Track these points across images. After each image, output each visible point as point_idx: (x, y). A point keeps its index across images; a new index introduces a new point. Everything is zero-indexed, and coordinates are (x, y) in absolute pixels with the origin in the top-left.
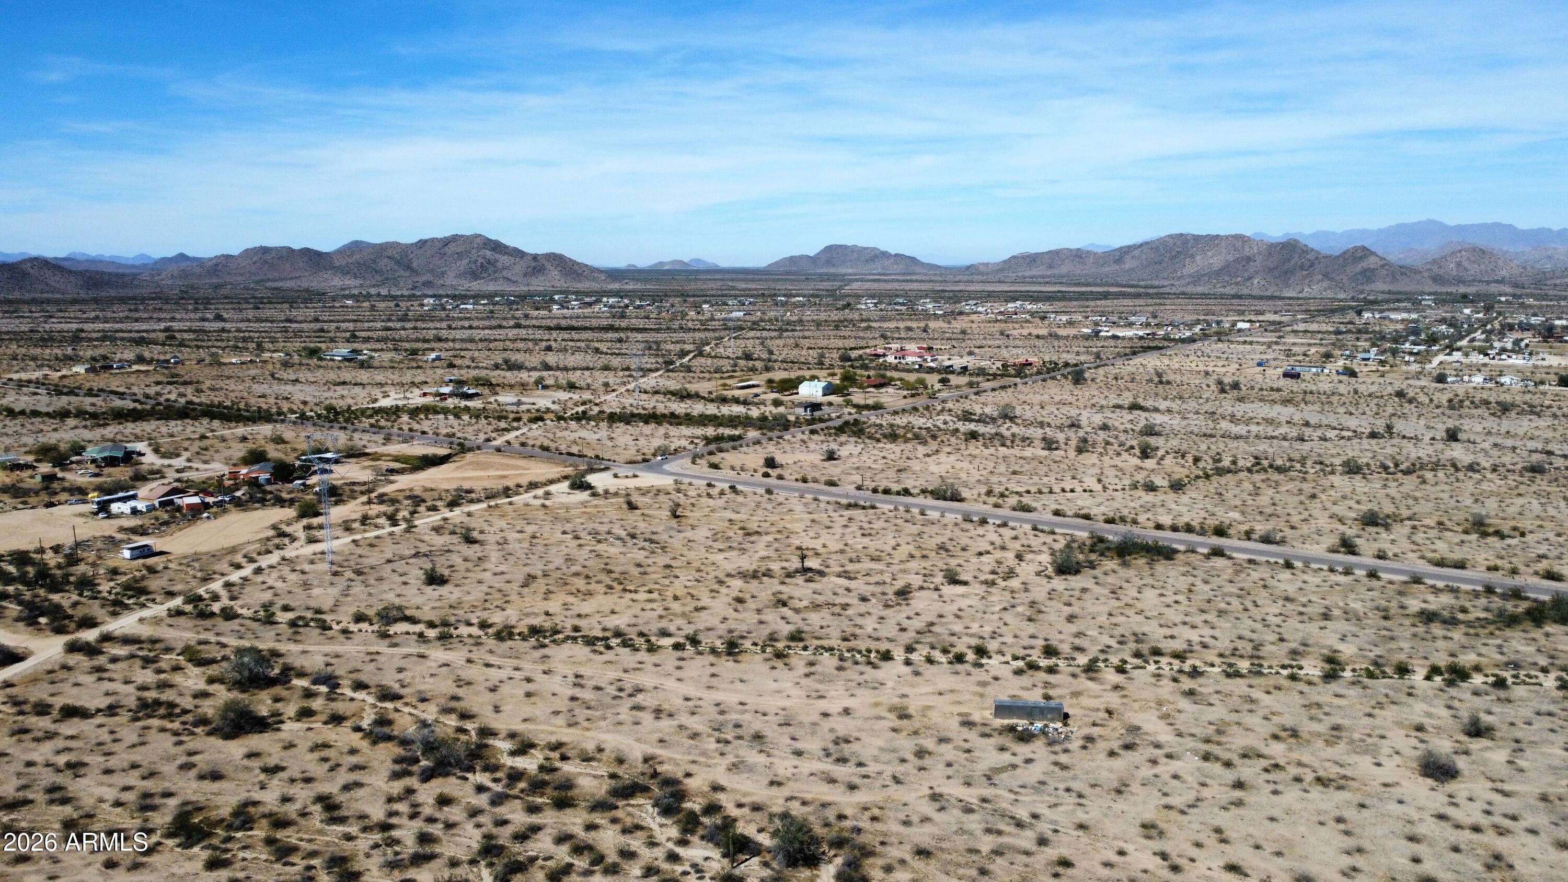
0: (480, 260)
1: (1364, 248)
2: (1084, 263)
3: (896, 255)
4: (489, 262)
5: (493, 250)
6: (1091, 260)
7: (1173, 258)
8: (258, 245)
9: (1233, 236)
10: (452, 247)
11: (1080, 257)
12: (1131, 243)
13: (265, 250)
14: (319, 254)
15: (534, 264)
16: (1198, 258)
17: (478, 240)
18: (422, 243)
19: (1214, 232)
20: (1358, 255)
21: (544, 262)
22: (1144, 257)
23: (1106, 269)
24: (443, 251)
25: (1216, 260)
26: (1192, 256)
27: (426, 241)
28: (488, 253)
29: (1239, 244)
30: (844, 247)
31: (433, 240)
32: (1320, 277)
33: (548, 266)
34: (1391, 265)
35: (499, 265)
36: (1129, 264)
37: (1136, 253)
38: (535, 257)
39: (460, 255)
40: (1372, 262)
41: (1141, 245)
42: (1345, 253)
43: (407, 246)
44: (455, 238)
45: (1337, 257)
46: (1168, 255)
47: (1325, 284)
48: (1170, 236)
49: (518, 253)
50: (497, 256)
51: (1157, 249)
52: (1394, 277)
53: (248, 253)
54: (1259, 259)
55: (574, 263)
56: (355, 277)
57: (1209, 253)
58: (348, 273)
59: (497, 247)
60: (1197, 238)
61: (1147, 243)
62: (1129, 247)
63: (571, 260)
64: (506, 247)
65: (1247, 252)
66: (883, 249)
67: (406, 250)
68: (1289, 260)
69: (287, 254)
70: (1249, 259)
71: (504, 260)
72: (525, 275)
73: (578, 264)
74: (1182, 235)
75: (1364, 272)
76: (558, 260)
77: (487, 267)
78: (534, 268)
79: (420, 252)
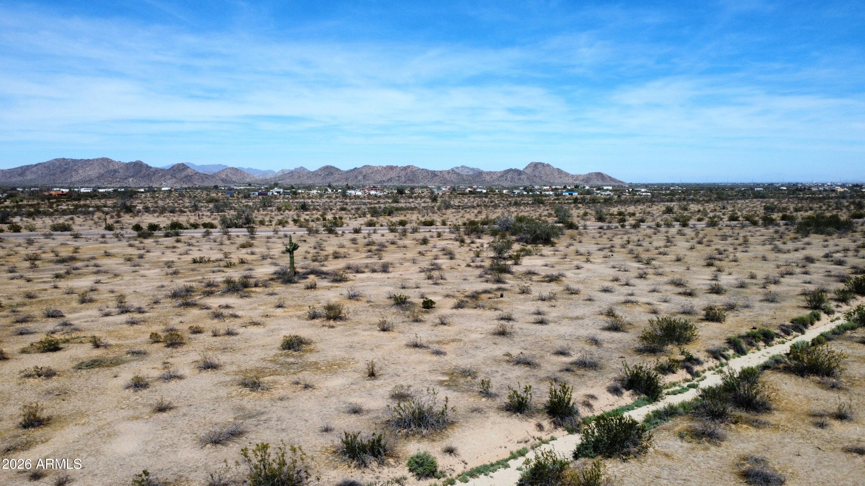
1: (183, 164)
6: (1, 174)
7: (62, 172)
9: (101, 159)
16: (80, 171)
19: (86, 158)
20: (181, 168)
22: (40, 172)
23: (14, 180)
25: (93, 173)
26: (76, 171)
29: (105, 163)
32: (170, 177)
34: (200, 174)
36: (29, 176)
37: (34, 169)
40: (189, 172)
41: (36, 165)
42: (173, 167)
45: (170, 169)
46: (58, 170)
47: (174, 180)
48: (56, 160)
51: (48, 167)
52: (204, 180)
54: (122, 171)
57: (87, 169)
60: (75, 161)
61: (40, 164)
65: (111, 167)
68: (140, 172)
70: (115, 171)
74: (64, 159)
75: (186, 177)
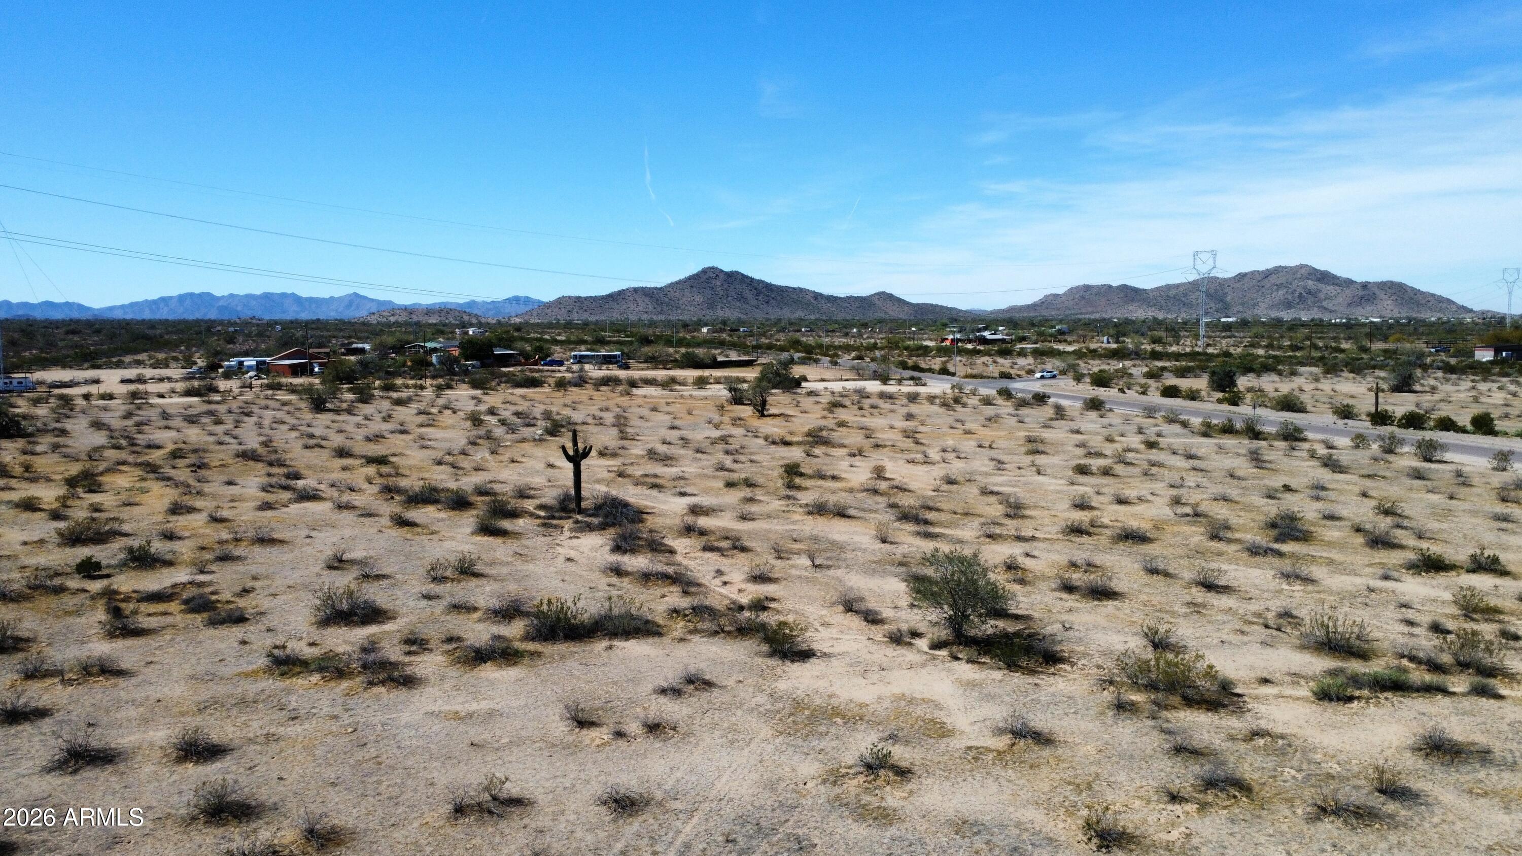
0: (1300, 291)
4: (1309, 292)
5: (1319, 280)
8: (1081, 283)
10: (1273, 279)
13: (1087, 288)
14: (1136, 290)
15: (1361, 293)
17: (1303, 271)
18: (1242, 276)
21: (1376, 290)
24: (1262, 284)
28: (1310, 283)
33: (1381, 294)
35: (1322, 296)
38: (1365, 286)
39: (1279, 287)
43: (1225, 280)
44: (1277, 270)
49: (1349, 282)
50: (1320, 286)
53: (1072, 291)
55: (1417, 292)
59: (1325, 277)
63: (1413, 289)
64: (1335, 277)
67: (1222, 284)
69: (1107, 291)
71: (1330, 289)
72: (1349, 305)
77: (1306, 297)
78: (1362, 298)
79: (1238, 285)
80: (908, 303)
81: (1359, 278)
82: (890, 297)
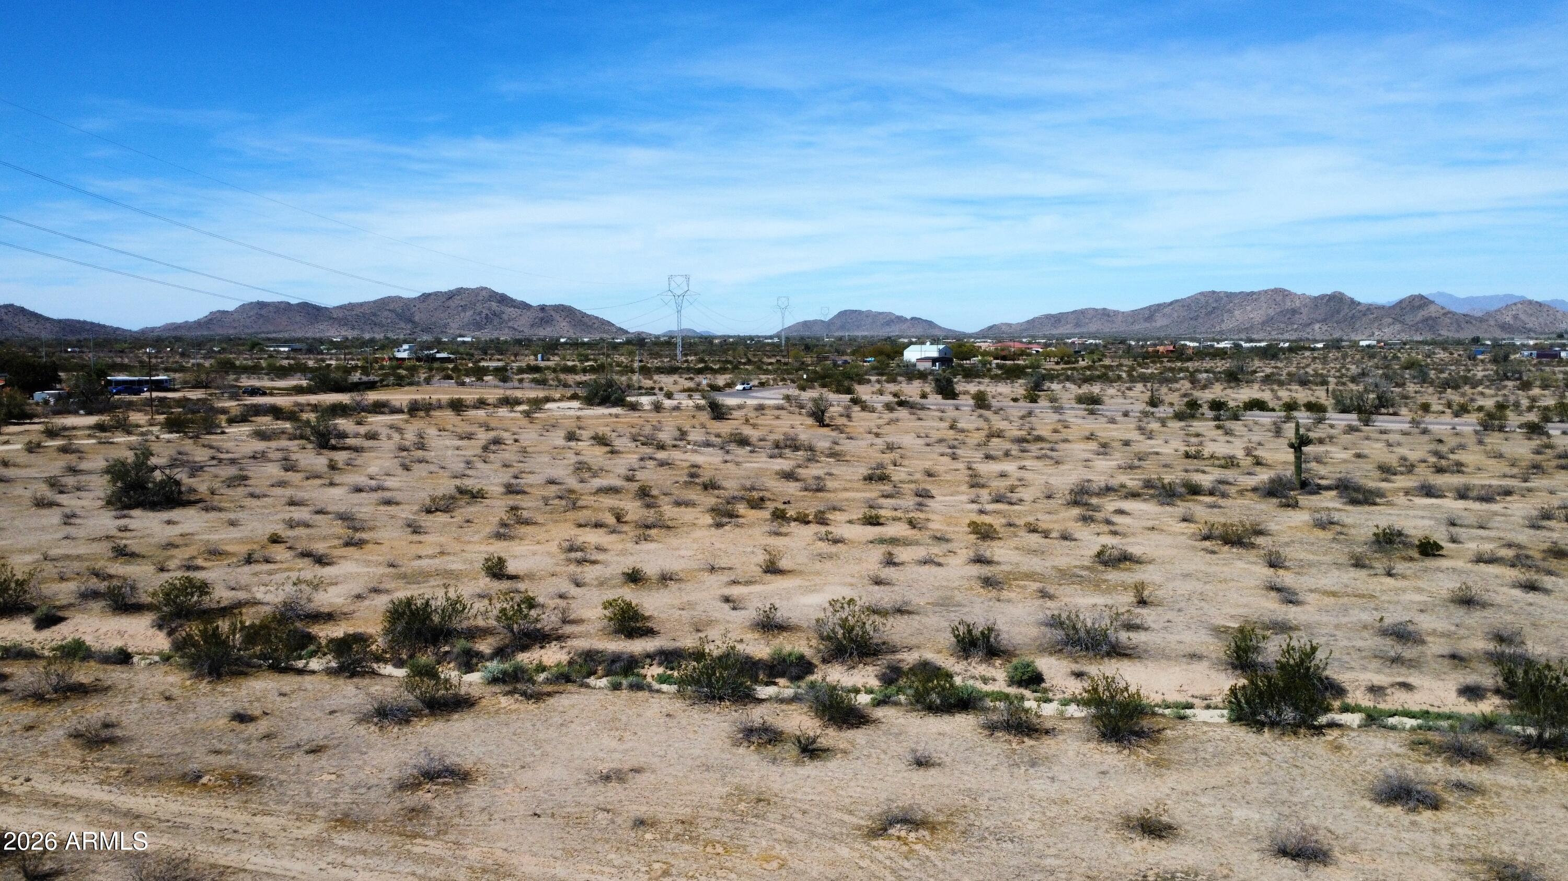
0: (485, 312)
1: (1421, 297)
2: (1113, 322)
3: (912, 319)
4: (495, 314)
5: (499, 302)
6: (1120, 318)
7: (1209, 314)
9: (1273, 290)
10: (456, 301)
11: (1109, 316)
12: (1161, 301)
13: (262, 305)
15: (541, 315)
16: (1237, 313)
17: (484, 293)
18: (425, 297)
20: (1417, 303)
21: (553, 313)
22: (1176, 315)
23: (1137, 327)
24: (447, 304)
25: (1257, 315)
26: (1230, 311)
27: (430, 294)
28: (493, 305)
29: (1279, 298)
30: (859, 312)
31: (436, 294)
32: (1390, 320)
33: (557, 317)
34: (1454, 314)
35: (505, 317)
36: (1160, 322)
37: (1168, 310)
38: (543, 308)
39: (464, 308)
40: (1432, 311)
41: (1171, 303)
42: (1400, 302)
43: (409, 300)
44: (459, 292)
45: (1392, 307)
46: (1203, 311)
47: (1398, 327)
48: (1202, 294)
49: (525, 306)
50: (502, 307)
51: (1189, 306)
52: (1459, 326)
54: (1304, 311)
55: (584, 315)
56: (353, 329)
57: (1249, 308)
58: (346, 324)
59: (503, 299)
60: (1230, 296)
61: (1177, 301)
62: (1159, 305)
64: (512, 300)
65: (1288, 305)
66: (898, 313)
67: (407, 304)
68: (1338, 312)
69: (284, 308)
70: (1294, 312)
71: (509, 311)
72: (532, 326)
73: (588, 316)
74: (1214, 292)
75: (1425, 320)
76: (567, 312)
77: (492, 318)
78: (542, 319)
79: (423, 306)
80: (48, 319)
81: (534, 302)
82: (22, 311)
